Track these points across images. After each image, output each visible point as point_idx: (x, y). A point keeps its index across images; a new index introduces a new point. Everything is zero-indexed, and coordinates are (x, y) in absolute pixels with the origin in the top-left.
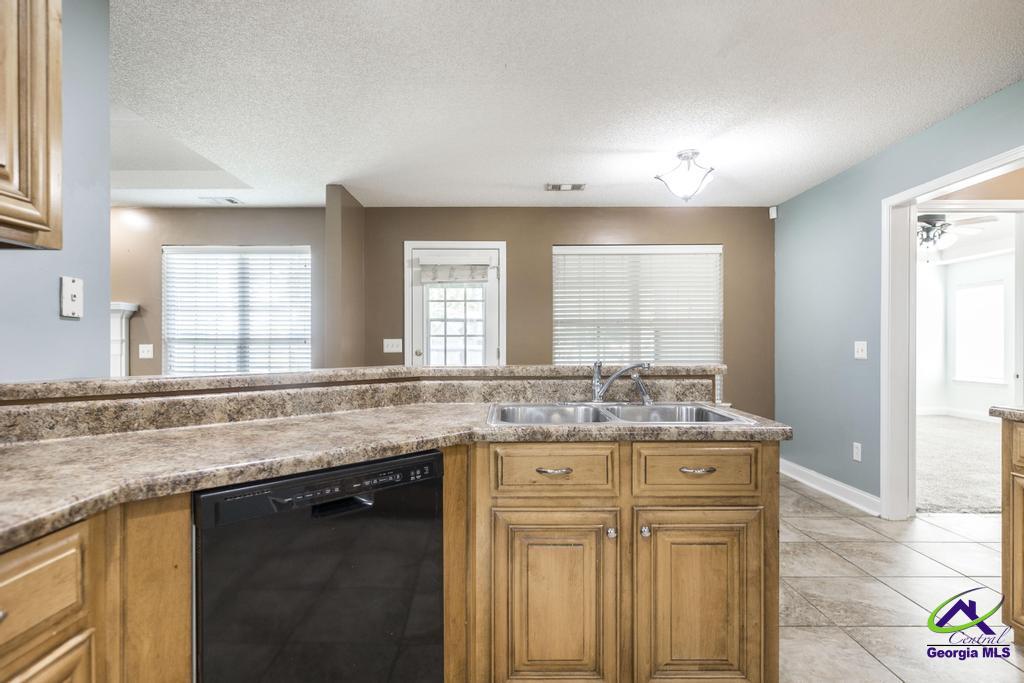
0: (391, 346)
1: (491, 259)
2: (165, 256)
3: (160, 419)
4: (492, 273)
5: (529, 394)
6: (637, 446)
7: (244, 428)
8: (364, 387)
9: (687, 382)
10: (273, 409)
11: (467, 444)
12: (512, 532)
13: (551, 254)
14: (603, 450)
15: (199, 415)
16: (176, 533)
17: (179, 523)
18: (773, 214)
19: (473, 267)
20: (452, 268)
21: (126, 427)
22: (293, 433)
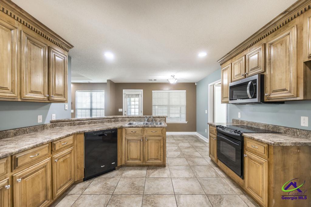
0: (120, 110)
1: (140, 93)
2: (76, 92)
3: (79, 124)
4: (140, 96)
5: (136, 120)
6: (146, 128)
7: (91, 125)
8: (109, 119)
9: (161, 119)
10: (95, 123)
11: (121, 128)
12: (128, 140)
13: (152, 92)
14: (141, 129)
15: (84, 124)
16: (82, 137)
17: (83, 136)
18: (196, 84)
19: (136, 95)
20: (132, 95)
21: (75, 125)
22: (97, 126)
